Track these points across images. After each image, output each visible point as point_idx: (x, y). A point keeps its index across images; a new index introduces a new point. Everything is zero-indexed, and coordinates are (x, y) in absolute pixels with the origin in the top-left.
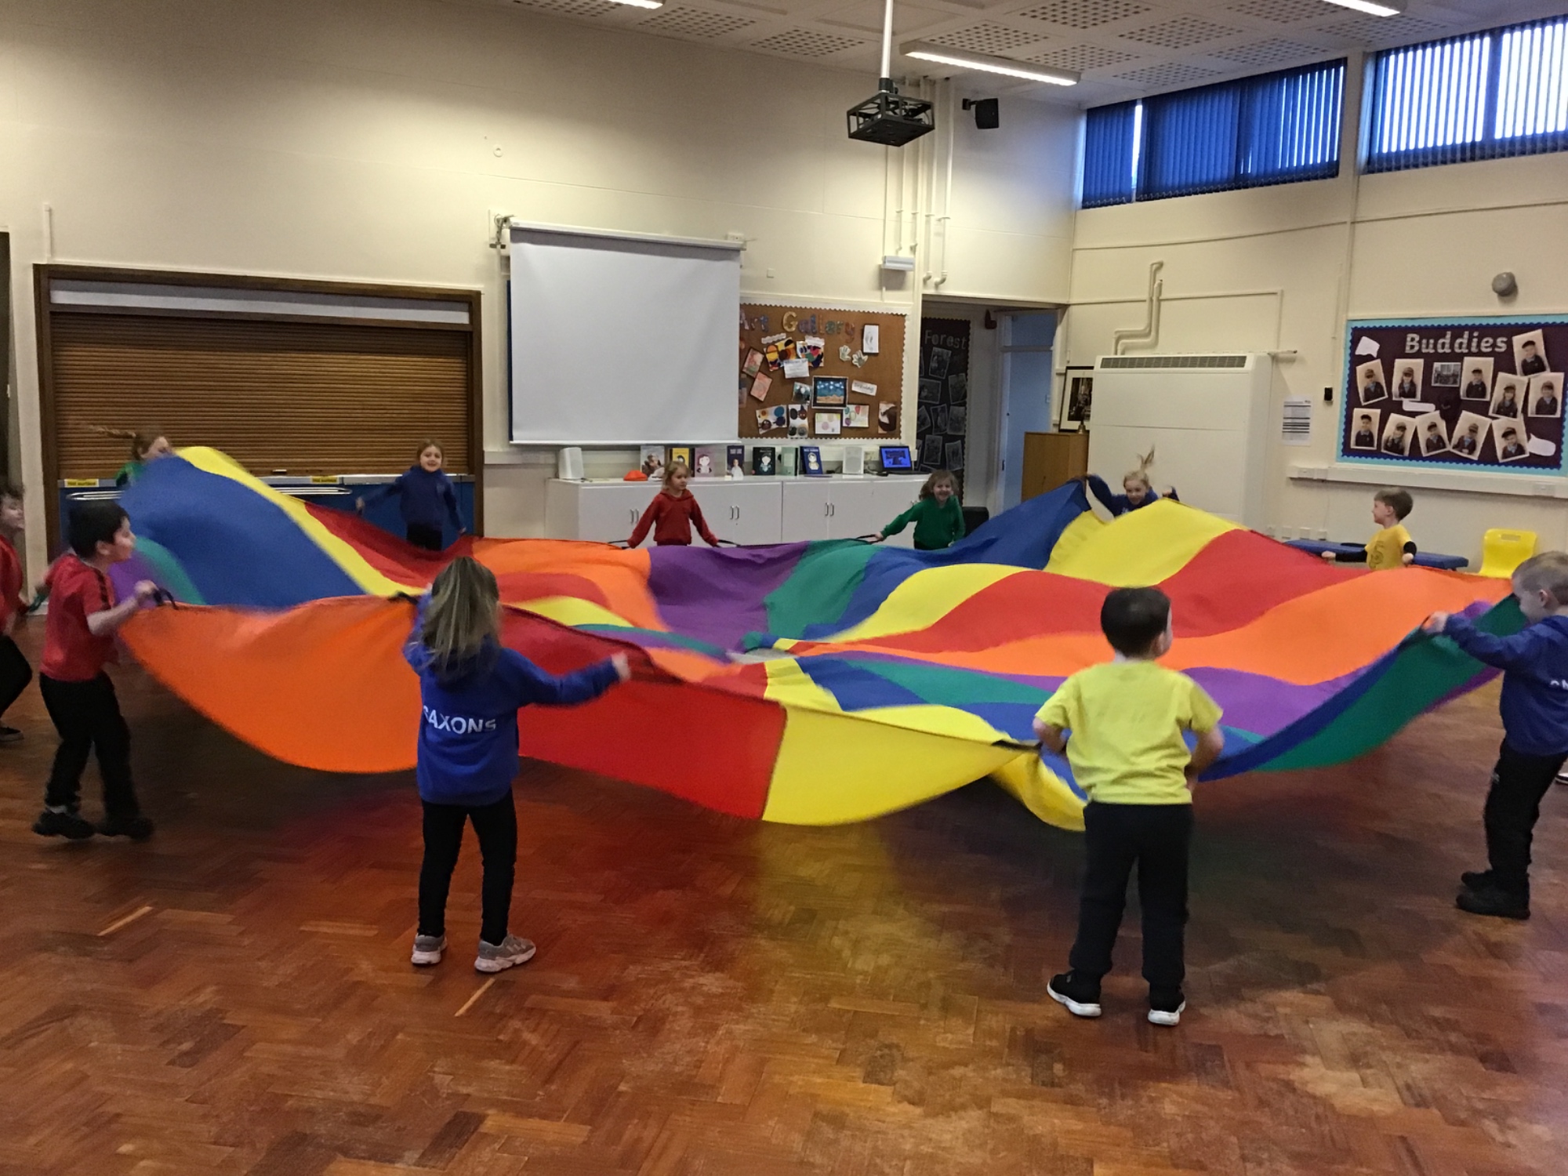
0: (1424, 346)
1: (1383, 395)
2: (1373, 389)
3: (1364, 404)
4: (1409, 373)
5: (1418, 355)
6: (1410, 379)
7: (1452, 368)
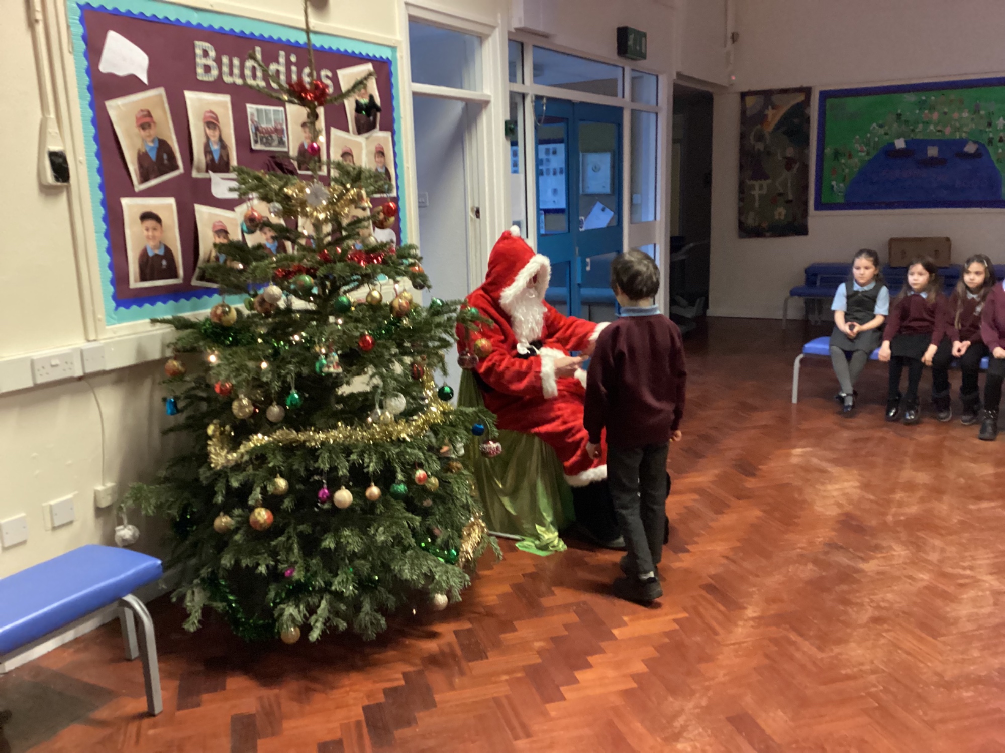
0: (225, 69)
1: (176, 167)
2: (153, 155)
3: (139, 187)
4: (211, 123)
5: (217, 87)
6: (217, 133)
7: (272, 117)
